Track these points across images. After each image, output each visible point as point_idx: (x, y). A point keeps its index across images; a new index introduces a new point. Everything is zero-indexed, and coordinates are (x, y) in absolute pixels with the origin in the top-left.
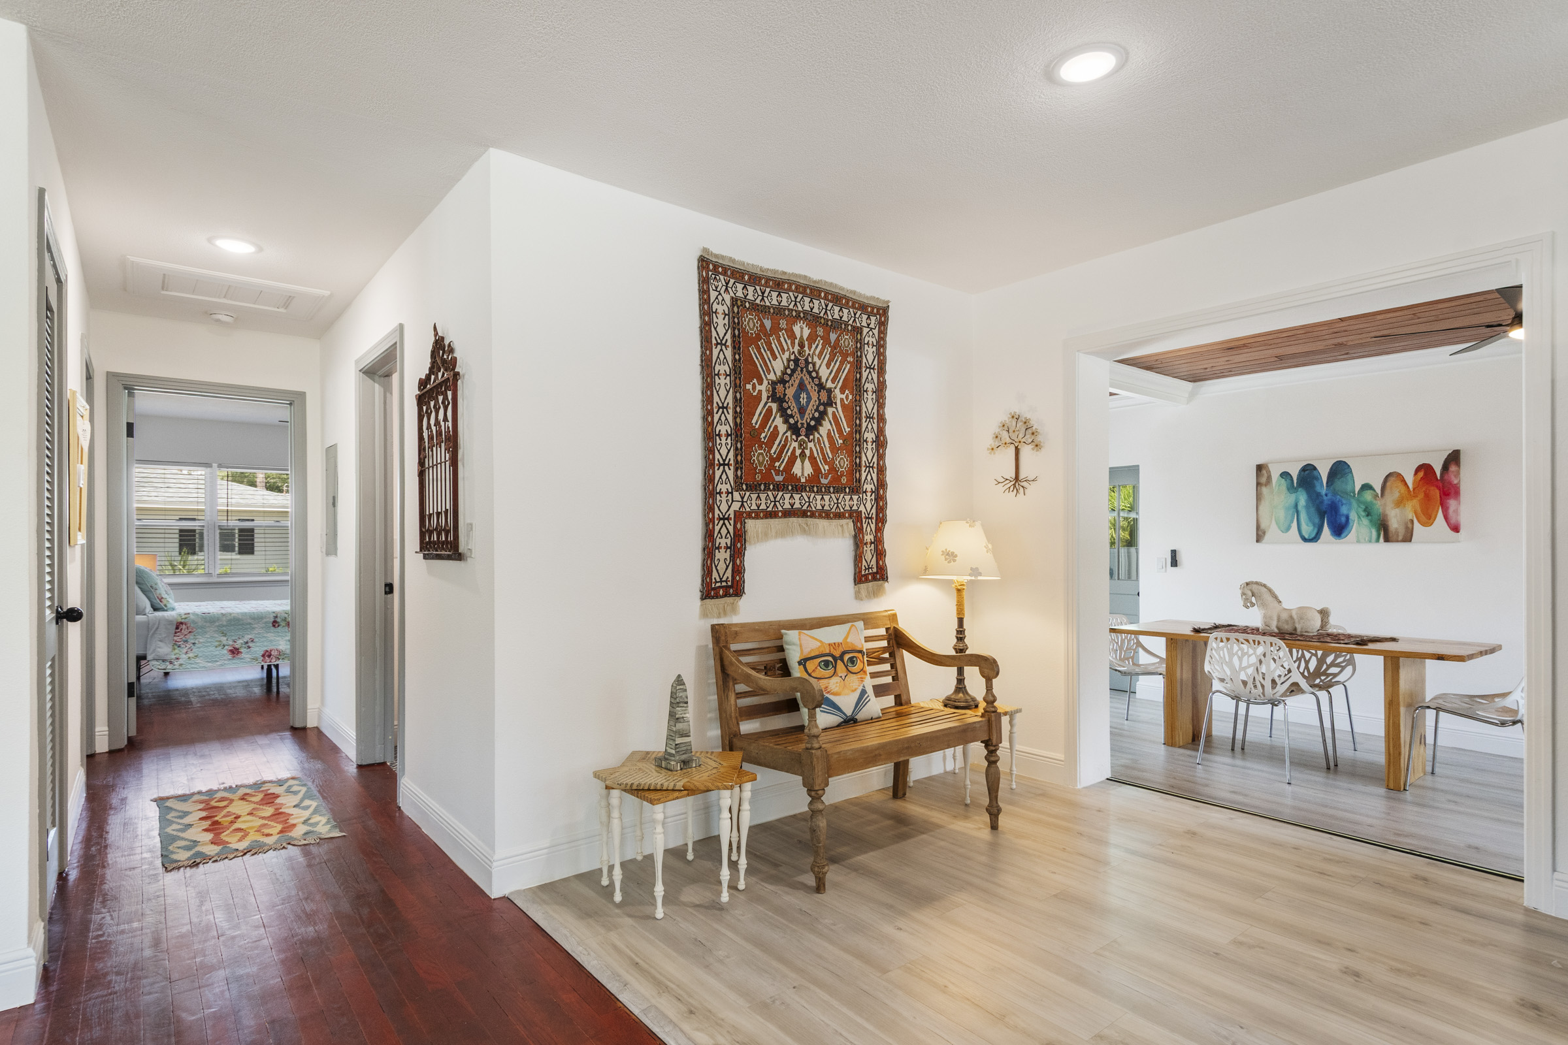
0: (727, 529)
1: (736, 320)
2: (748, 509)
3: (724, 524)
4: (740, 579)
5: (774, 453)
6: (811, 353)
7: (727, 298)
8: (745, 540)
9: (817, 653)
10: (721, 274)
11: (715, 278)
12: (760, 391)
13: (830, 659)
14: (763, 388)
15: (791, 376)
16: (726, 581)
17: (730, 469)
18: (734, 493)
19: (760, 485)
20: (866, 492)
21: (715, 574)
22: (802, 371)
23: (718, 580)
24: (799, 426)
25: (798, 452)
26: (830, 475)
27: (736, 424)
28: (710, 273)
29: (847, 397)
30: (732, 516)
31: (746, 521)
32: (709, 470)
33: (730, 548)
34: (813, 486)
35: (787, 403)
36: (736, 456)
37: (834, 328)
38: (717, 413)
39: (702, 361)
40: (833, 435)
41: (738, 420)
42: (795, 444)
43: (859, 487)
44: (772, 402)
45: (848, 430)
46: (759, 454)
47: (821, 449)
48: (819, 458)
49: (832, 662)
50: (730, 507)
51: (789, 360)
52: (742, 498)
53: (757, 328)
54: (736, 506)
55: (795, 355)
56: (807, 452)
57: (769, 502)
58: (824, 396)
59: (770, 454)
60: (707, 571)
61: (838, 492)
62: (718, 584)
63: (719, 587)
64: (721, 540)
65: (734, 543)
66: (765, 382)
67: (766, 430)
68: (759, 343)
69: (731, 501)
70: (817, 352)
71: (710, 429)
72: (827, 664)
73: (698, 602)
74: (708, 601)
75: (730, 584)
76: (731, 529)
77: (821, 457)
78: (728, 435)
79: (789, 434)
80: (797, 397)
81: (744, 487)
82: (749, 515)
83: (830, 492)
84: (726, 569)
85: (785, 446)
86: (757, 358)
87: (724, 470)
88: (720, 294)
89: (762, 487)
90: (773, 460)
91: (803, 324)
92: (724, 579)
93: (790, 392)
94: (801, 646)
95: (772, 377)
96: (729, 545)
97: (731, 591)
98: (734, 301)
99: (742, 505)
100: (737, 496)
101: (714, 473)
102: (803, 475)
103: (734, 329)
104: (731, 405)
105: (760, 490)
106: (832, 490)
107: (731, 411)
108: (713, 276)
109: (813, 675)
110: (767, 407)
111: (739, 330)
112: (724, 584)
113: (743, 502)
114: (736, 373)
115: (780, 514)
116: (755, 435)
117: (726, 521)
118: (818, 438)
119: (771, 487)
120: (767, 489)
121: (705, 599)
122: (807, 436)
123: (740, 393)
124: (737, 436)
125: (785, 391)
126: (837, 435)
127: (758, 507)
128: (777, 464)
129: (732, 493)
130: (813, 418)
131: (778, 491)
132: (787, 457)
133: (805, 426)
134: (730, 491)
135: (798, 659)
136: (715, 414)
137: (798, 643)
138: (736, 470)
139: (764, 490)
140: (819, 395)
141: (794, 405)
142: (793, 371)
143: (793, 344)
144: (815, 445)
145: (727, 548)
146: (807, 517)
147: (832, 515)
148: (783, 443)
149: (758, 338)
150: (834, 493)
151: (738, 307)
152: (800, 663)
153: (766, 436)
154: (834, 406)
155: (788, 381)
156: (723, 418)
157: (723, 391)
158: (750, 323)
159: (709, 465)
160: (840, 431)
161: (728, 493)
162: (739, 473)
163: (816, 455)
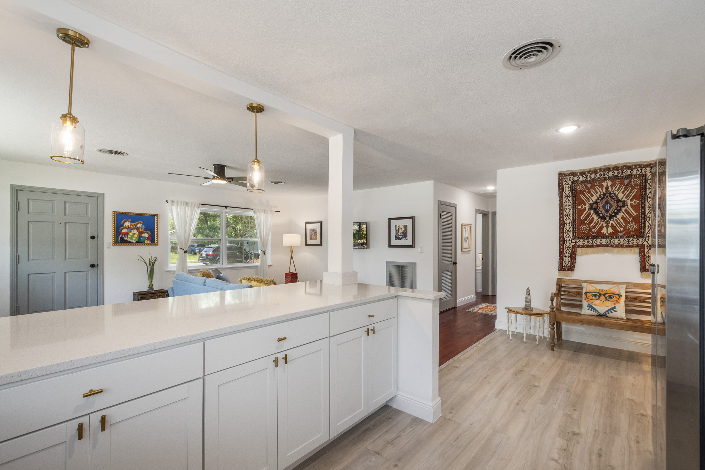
0: (569, 251)
1: (574, 188)
2: (578, 245)
3: (568, 249)
4: (573, 266)
5: (592, 227)
6: (613, 190)
7: (570, 183)
8: (576, 254)
9: (592, 291)
10: (567, 176)
11: (565, 178)
12: (585, 208)
13: (598, 294)
14: (587, 207)
15: (601, 200)
16: (569, 266)
17: (570, 233)
18: (572, 240)
19: (585, 237)
20: (648, 237)
21: (564, 264)
22: (607, 197)
23: (565, 266)
24: (605, 216)
25: (604, 225)
26: (624, 232)
27: (573, 219)
28: (563, 177)
29: (635, 202)
30: (571, 247)
31: (577, 248)
32: (561, 234)
33: (570, 257)
34: (614, 236)
35: (599, 209)
36: (573, 229)
37: (627, 178)
38: (565, 217)
39: (559, 203)
40: (625, 217)
41: (574, 218)
42: (604, 223)
43: (644, 235)
44: (591, 210)
45: (636, 214)
46: (584, 227)
47: (618, 223)
48: (617, 226)
49: (598, 295)
50: (570, 244)
51: (600, 195)
52: (576, 241)
53: (584, 188)
54: (573, 244)
55: (604, 193)
56: (610, 225)
57: (589, 242)
58: (620, 204)
59: (590, 227)
60: (561, 263)
61: (629, 238)
62: (565, 267)
63: (566, 268)
64: (566, 254)
65: (571, 255)
66: (587, 205)
67: (588, 220)
68: (585, 193)
69: (571, 243)
70: (616, 189)
71: (562, 222)
72: (595, 296)
73: (558, 272)
74: (561, 272)
75: (570, 267)
76: (571, 251)
77: (618, 226)
78: (569, 223)
79: (600, 220)
80: (604, 207)
81: (577, 238)
82: (579, 247)
83: (624, 238)
84: (569, 263)
85: (597, 224)
86: (583, 198)
87: (568, 234)
88: (567, 182)
89: (586, 238)
90: (591, 229)
91: (608, 181)
92: (568, 265)
93: (600, 206)
94: (586, 288)
95: (591, 202)
96: (570, 256)
97: (570, 269)
98: (572, 183)
99: (576, 244)
100: (573, 241)
101: (563, 235)
102: (607, 232)
103: (573, 191)
104: (571, 214)
105: (585, 239)
106: (625, 237)
107: (571, 216)
108: (564, 178)
109: (588, 298)
110: (588, 212)
111: (575, 191)
112: (568, 267)
113: (576, 243)
114: (573, 204)
115: (595, 246)
116: (583, 222)
117: (569, 249)
118: (616, 219)
119: (590, 237)
120: (588, 238)
121: (560, 271)
122: (610, 219)
123: (576, 210)
124: (573, 223)
125: (597, 206)
126: (628, 217)
127: (584, 244)
128: (593, 230)
129: (571, 240)
130: (614, 212)
131: (594, 238)
132: (598, 227)
133: (609, 216)
134: (570, 239)
135: (584, 292)
136: (564, 218)
137: (586, 287)
138: (573, 233)
139: (586, 239)
140: (617, 204)
141: (603, 209)
142: (602, 198)
143: (602, 189)
144: (614, 222)
145: (569, 256)
146: (609, 247)
147: (624, 246)
148: (596, 223)
149: (584, 191)
150: (626, 238)
151: (575, 184)
152: (585, 293)
153: (587, 222)
154: (626, 206)
155: (600, 202)
156: (568, 218)
157: (568, 210)
158: (580, 187)
159: (561, 232)
160: (630, 215)
161: (569, 240)
162: (575, 234)
163: (615, 225)
